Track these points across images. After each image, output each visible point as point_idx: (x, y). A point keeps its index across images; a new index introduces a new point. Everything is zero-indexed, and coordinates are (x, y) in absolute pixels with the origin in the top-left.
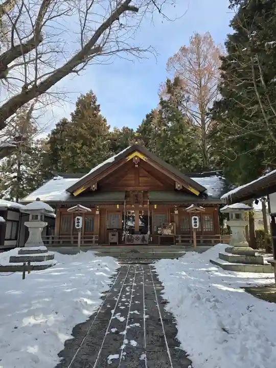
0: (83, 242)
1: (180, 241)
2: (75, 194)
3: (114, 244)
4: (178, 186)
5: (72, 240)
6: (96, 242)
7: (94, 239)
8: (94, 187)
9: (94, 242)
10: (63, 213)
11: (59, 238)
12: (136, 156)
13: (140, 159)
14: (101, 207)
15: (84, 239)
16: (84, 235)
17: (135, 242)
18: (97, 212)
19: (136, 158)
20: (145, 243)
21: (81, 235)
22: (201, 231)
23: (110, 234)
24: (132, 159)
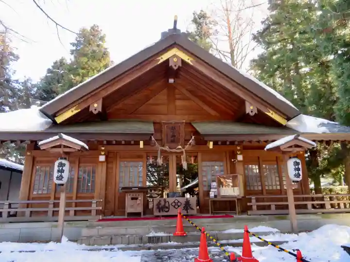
0: (72, 213)
1: (255, 207)
2: (59, 120)
3: (135, 216)
4: (251, 109)
5: (51, 209)
6: (98, 212)
7: (94, 206)
8: (96, 107)
9: (94, 212)
10: (38, 159)
11: (28, 206)
12: (175, 56)
13: (183, 61)
14: (110, 148)
15: (76, 206)
16: (77, 198)
17: (173, 211)
18: (102, 158)
19: (175, 60)
20: (190, 212)
21: (67, 198)
22: (281, 190)
23: (128, 198)
24: (167, 61)
